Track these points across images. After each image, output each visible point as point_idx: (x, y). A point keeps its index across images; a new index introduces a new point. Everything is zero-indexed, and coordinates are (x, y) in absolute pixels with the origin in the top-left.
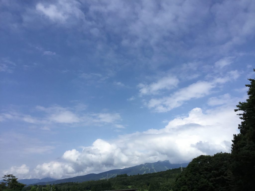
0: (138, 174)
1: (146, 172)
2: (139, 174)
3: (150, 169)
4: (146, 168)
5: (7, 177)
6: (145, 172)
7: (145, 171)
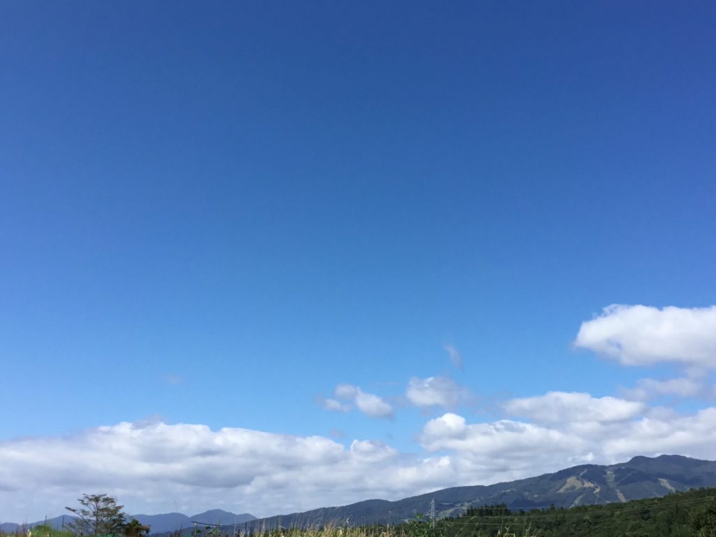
1: (582, 499)
3: (598, 490)
4: (584, 484)
5: (90, 500)
6: (579, 498)
7: (579, 495)
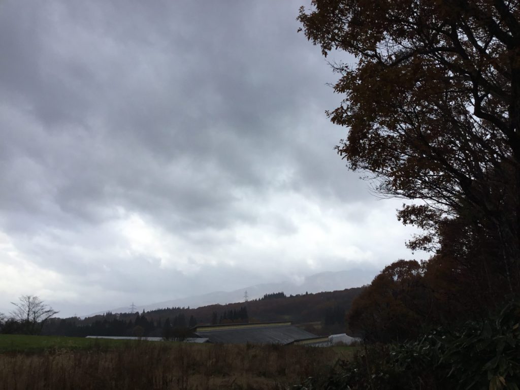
0: (307, 293)
2: (309, 293)
